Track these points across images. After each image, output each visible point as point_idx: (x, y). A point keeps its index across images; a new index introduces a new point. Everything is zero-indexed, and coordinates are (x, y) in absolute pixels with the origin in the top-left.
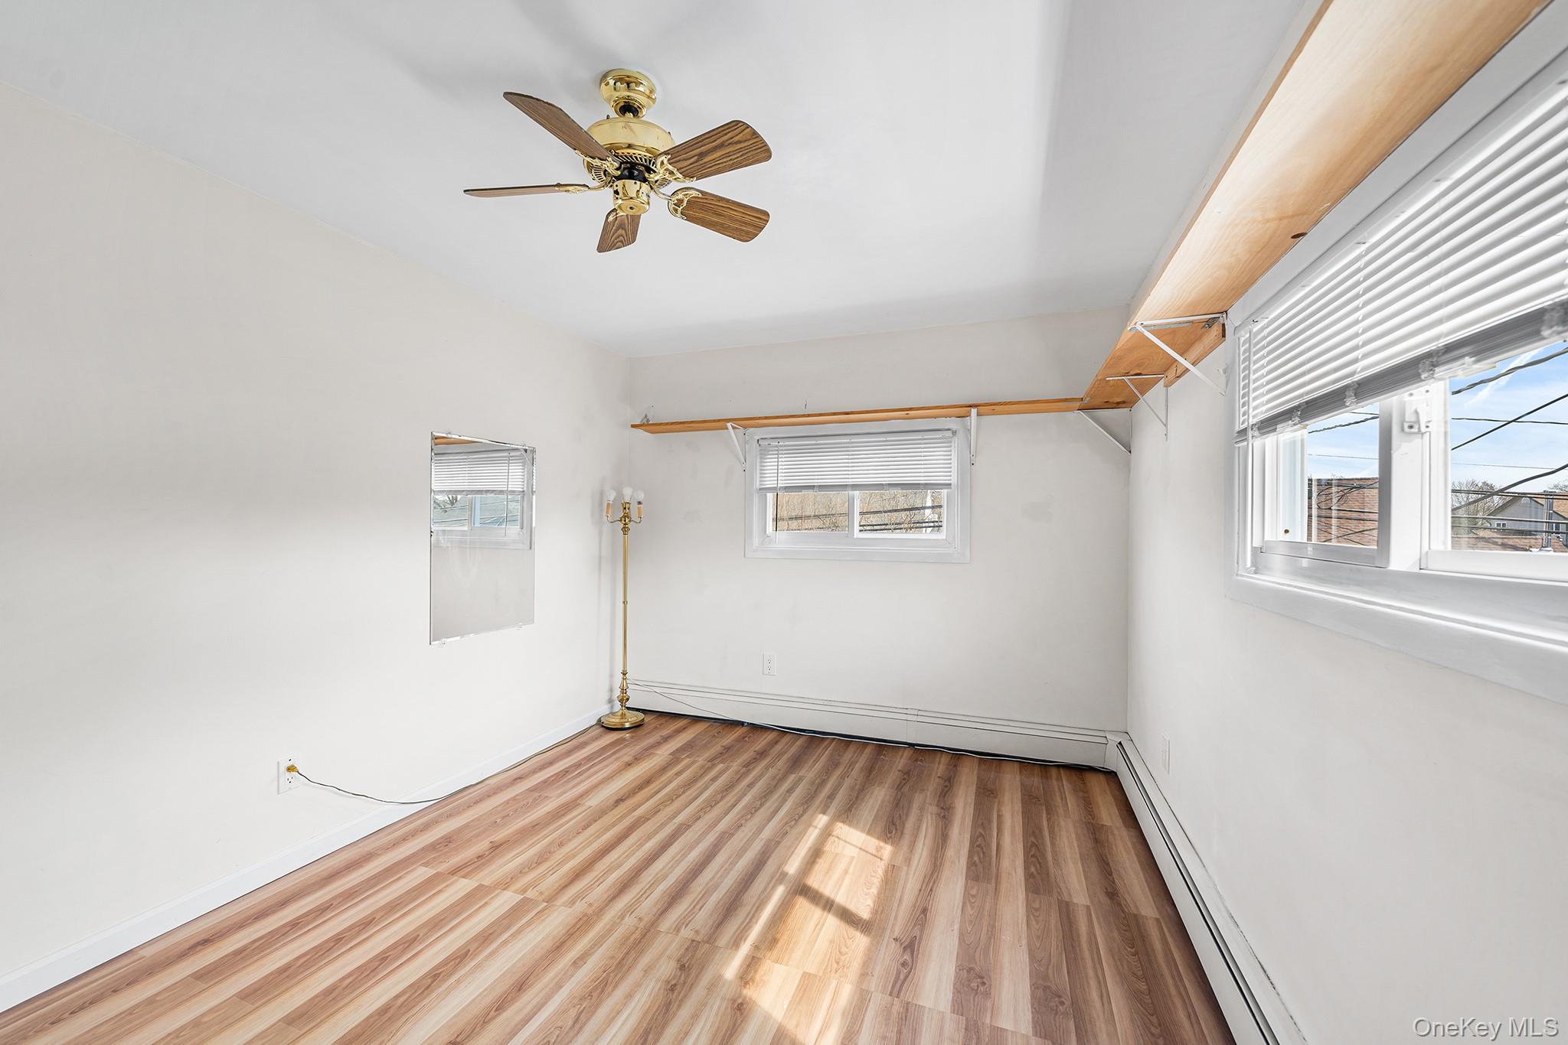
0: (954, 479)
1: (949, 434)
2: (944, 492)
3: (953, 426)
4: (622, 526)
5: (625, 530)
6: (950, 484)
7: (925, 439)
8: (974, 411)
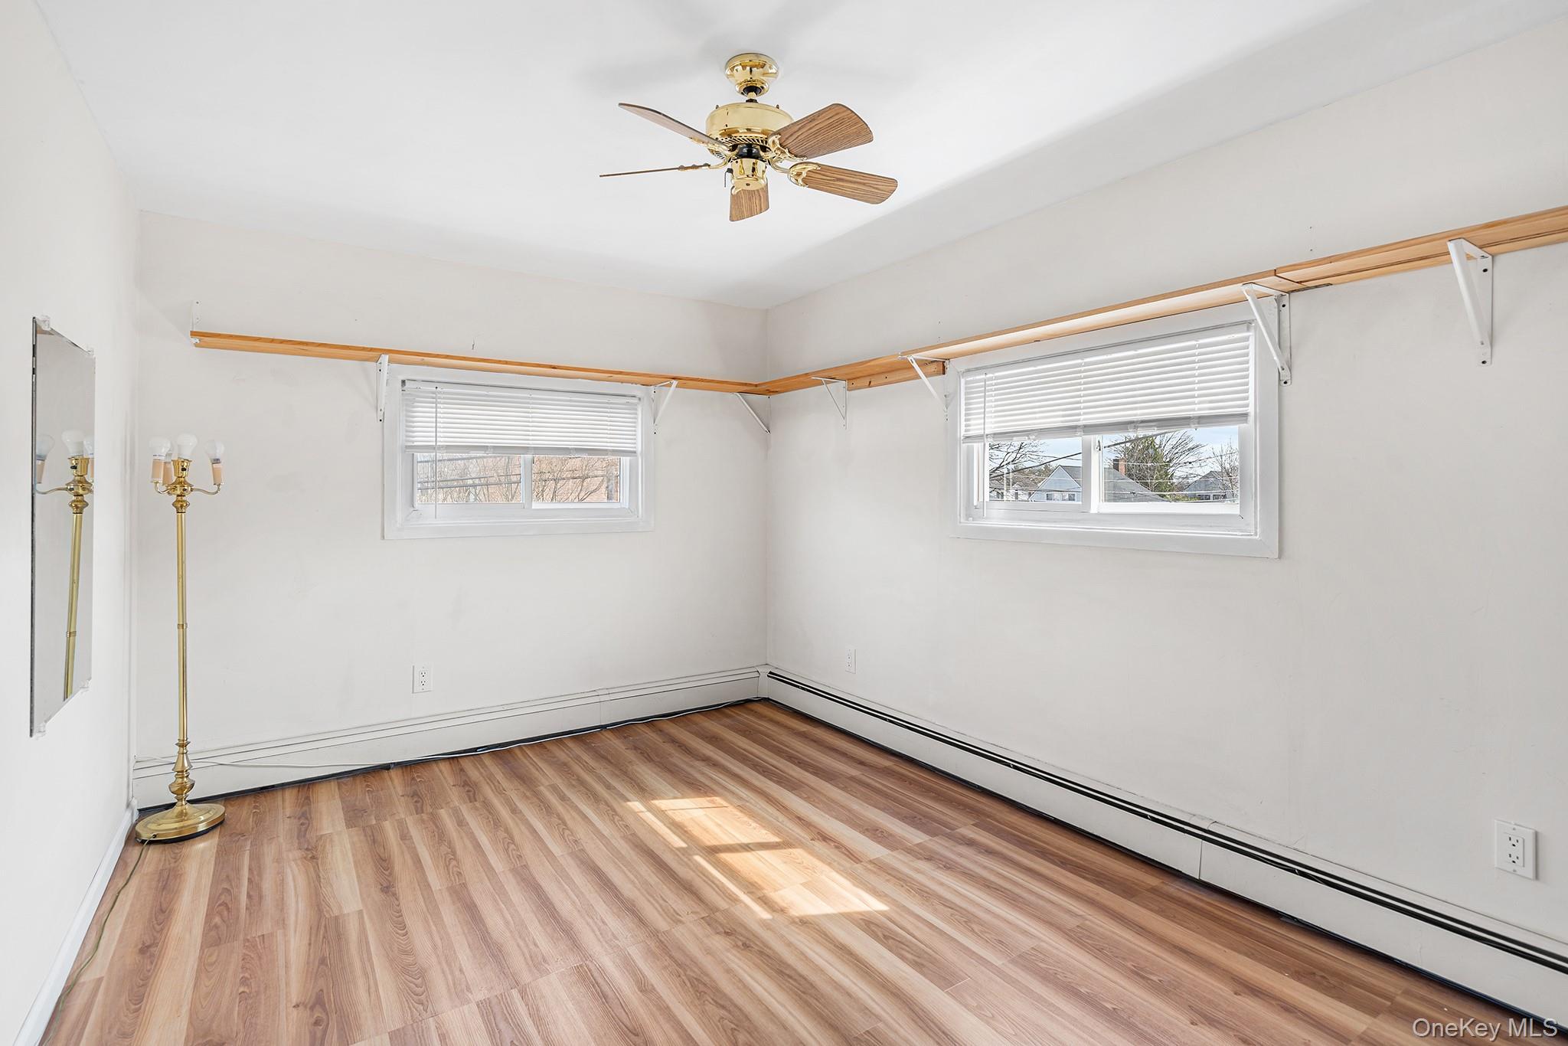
0: (639, 449)
1: (634, 401)
2: (626, 460)
3: (638, 393)
4: (174, 498)
5: (180, 506)
6: (635, 452)
7: (611, 403)
8: (675, 383)
